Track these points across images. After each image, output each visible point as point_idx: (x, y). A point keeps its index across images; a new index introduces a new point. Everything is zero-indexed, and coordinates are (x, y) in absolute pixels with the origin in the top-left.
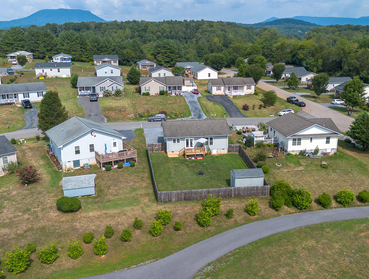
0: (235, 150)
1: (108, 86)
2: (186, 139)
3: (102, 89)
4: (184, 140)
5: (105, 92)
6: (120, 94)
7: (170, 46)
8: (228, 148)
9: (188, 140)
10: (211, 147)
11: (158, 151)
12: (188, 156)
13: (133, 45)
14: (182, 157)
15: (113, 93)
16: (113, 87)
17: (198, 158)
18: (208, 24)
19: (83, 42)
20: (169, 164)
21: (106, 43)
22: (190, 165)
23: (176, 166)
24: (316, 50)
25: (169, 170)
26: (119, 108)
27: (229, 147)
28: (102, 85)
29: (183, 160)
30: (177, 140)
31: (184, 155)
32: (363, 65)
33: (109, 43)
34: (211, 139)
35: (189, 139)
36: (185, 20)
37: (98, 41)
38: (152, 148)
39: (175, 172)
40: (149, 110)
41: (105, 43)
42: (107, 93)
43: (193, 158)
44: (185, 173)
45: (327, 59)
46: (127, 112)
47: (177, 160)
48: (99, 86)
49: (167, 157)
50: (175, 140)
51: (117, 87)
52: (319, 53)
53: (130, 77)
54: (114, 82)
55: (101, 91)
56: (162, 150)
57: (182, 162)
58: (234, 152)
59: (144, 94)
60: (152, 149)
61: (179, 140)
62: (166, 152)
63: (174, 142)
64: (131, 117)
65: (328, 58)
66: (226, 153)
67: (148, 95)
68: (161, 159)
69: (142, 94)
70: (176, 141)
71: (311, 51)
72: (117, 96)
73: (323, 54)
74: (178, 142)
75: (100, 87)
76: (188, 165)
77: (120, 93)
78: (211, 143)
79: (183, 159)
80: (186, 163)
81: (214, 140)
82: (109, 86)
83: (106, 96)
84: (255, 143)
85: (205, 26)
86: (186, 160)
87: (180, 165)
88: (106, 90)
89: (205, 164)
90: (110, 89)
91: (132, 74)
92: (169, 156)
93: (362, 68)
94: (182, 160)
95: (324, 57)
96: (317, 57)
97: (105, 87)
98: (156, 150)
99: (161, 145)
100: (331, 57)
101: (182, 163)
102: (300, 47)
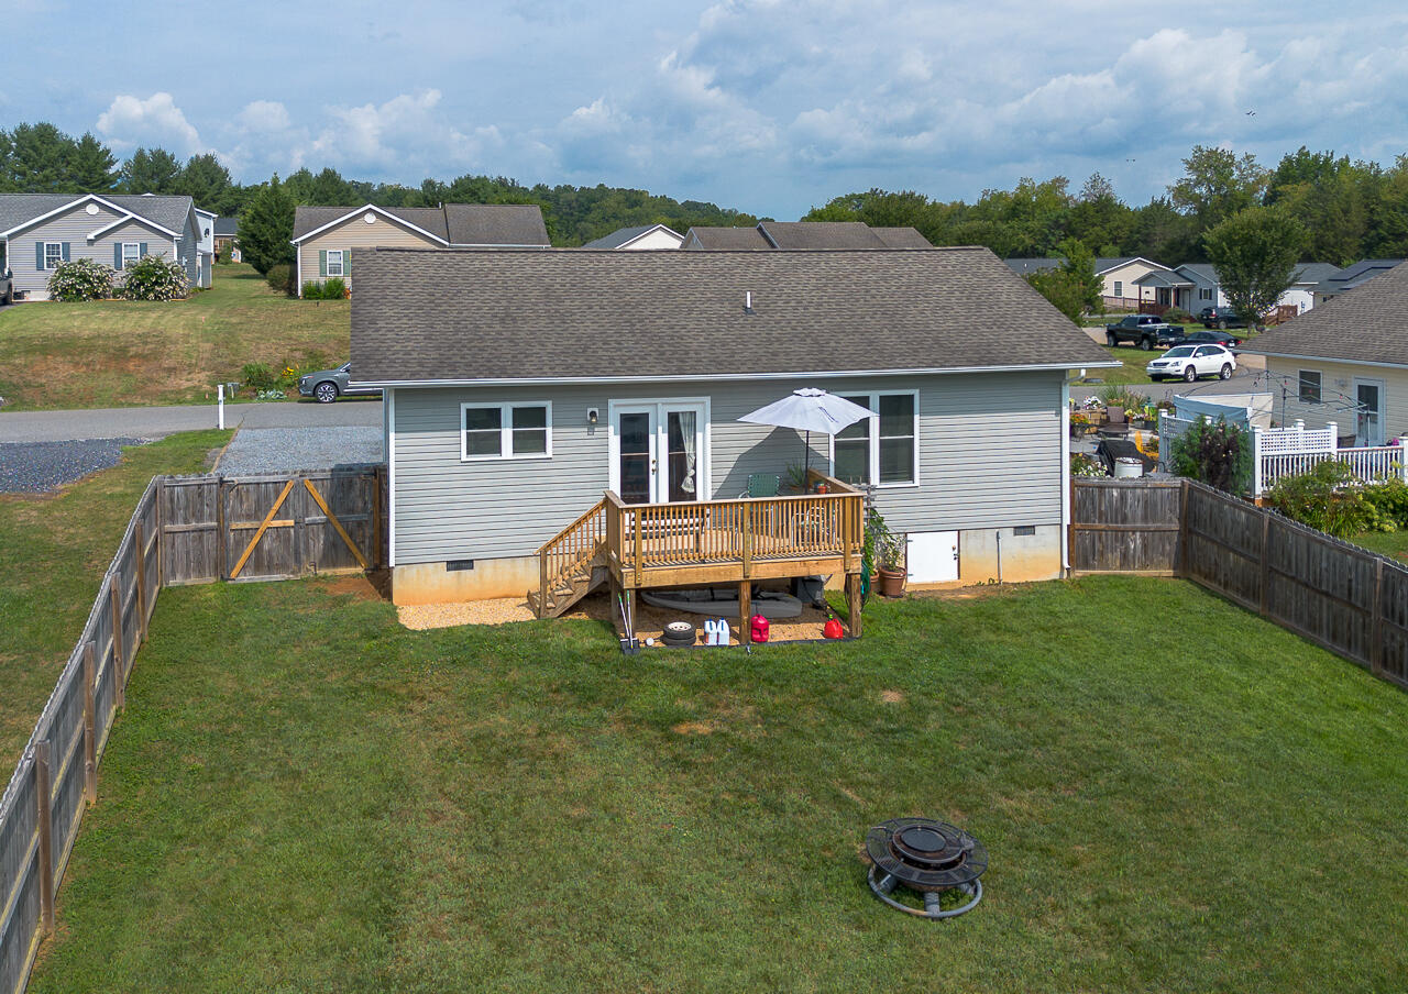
0: (1134, 543)
1: (91, 242)
2: (617, 408)
3: (46, 255)
4: (595, 422)
5: (62, 272)
6: (161, 284)
7: (482, 199)
8: (1067, 521)
9: (642, 419)
10: (889, 499)
11: (283, 567)
12: (656, 603)
13: (321, 193)
14: (580, 624)
15: (119, 280)
16: (118, 247)
17: (778, 633)
18: (621, 198)
19: (90, 171)
20: (392, 719)
21: (197, 180)
22: (703, 728)
23: (493, 753)
24: (1080, 216)
25: (385, 824)
26: (121, 339)
27: (1085, 502)
28: (52, 235)
29: (594, 658)
30: (521, 417)
31: (601, 595)
32: (1332, 240)
33: (213, 182)
34: (897, 412)
35: (659, 411)
36: (538, 186)
37: (163, 170)
38: (220, 532)
39: (476, 865)
40: (324, 349)
41: (192, 180)
42: (73, 275)
43: (719, 633)
44: (648, 878)
45: (1145, 242)
46: (167, 363)
47: (507, 659)
48: (29, 242)
49: (386, 633)
50: (493, 417)
51: (144, 247)
52: (1094, 225)
53: (253, 236)
54: (131, 215)
55: (40, 268)
56: (335, 553)
57: (573, 688)
58: (1125, 561)
59: (313, 293)
60: (210, 540)
61: (537, 416)
62: (380, 577)
63: (483, 444)
64: (188, 389)
65: (1148, 235)
66: (1055, 575)
67: (338, 297)
68: (291, 656)
69: (300, 293)
70: (507, 434)
71: (1062, 221)
72: (140, 298)
73: (1118, 227)
74: (530, 441)
75: (39, 245)
76: (665, 723)
77: (160, 277)
78: (898, 464)
79: (589, 643)
80: (642, 702)
81: (925, 429)
82: (91, 236)
83: (64, 291)
84: (1259, 489)
85: (611, 202)
86: (633, 663)
87: (562, 727)
88: (74, 259)
89: (891, 697)
90: (102, 256)
91: (264, 221)
92: (414, 618)
93: (1331, 252)
94: (573, 656)
95: (1120, 238)
96: (1091, 237)
97: (66, 246)
98: (259, 562)
99: (331, 500)
100: (1158, 230)
101: (586, 695)
102: (1014, 209)
